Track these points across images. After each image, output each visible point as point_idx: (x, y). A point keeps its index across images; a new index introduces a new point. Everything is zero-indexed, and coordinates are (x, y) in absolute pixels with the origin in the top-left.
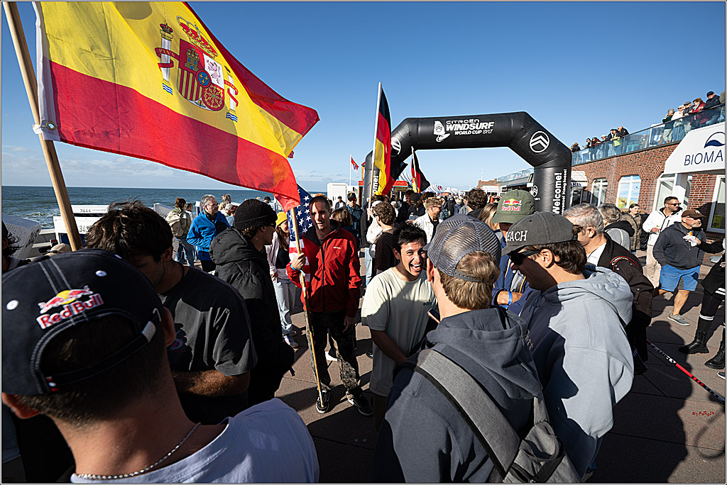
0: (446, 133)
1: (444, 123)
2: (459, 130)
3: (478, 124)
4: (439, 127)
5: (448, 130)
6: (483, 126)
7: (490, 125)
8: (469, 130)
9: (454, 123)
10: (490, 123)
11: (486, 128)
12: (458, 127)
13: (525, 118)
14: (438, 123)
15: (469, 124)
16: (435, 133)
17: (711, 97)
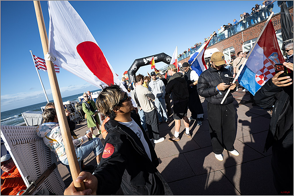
5: (147, 60)
7: (157, 57)
9: (149, 58)
13: (164, 54)
14: (144, 59)
16: (144, 62)
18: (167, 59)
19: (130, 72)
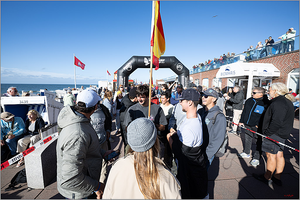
1: (148, 58)
5: (149, 61)
6: (161, 61)
7: (164, 60)
13: (174, 58)
14: (145, 59)
16: (145, 62)
17: (224, 55)
18: (177, 66)
19: (122, 71)
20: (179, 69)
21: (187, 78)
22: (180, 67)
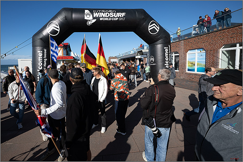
0: (94, 18)
1: (91, 11)
2: (103, 17)
3: (115, 13)
4: (88, 14)
5: (95, 16)
6: (119, 15)
7: (123, 14)
8: (109, 17)
9: (99, 12)
10: (123, 13)
11: (121, 16)
12: (101, 15)
14: (87, 11)
15: (110, 13)
16: (86, 18)
18: (149, 27)
19: (40, 37)
20: (153, 30)
21: (168, 49)
22: (154, 27)
